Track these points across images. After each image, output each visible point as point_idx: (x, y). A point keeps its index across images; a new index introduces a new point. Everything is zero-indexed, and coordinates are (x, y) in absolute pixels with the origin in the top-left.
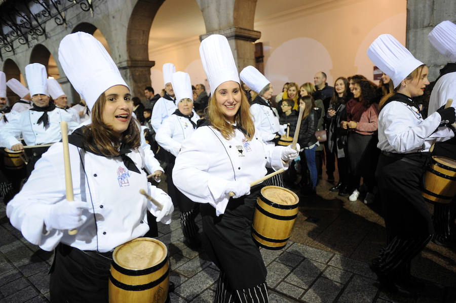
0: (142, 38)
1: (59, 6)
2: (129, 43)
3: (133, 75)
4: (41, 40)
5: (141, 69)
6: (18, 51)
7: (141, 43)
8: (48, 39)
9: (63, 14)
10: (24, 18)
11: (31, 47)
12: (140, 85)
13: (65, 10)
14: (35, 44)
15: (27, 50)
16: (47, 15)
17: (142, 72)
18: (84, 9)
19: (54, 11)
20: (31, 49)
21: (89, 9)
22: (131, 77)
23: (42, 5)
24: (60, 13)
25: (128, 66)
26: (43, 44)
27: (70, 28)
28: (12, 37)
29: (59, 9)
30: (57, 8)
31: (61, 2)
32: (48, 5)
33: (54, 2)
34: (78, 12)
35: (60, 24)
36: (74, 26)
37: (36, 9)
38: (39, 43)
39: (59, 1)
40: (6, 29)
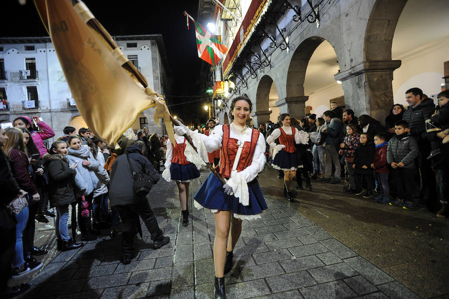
0: (385, 31)
1: (284, 33)
2: (368, 40)
3: (369, 81)
4: (267, 71)
5: (380, 73)
6: (250, 85)
7: (383, 39)
8: (272, 69)
9: (287, 40)
10: (256, 57)
12: (378, 93)
13: (289, 35)
14: (262, 77)
15: (255, 83)
16: (273, 46)
17: (381, 76)
18: (310, 20)
19: (280, 40)
20: (259, 81)
21: (315, 21)
22: (366, 84)
23: (270, 38)
24: (284, 40)
25: (365, 70)
26: (268, 74)
27: (292, 50)
28: (248, 76)
29: (284, 36)
30: (283, 36)
31: (287, 28)
32: (274, 37)
33: (281, 31)
34: (302, 30)
35: (284, 49)
36: (297, 47)
37: (266, 44)
38: (265, 74)
39: (285, 29)
40: (245, 71)
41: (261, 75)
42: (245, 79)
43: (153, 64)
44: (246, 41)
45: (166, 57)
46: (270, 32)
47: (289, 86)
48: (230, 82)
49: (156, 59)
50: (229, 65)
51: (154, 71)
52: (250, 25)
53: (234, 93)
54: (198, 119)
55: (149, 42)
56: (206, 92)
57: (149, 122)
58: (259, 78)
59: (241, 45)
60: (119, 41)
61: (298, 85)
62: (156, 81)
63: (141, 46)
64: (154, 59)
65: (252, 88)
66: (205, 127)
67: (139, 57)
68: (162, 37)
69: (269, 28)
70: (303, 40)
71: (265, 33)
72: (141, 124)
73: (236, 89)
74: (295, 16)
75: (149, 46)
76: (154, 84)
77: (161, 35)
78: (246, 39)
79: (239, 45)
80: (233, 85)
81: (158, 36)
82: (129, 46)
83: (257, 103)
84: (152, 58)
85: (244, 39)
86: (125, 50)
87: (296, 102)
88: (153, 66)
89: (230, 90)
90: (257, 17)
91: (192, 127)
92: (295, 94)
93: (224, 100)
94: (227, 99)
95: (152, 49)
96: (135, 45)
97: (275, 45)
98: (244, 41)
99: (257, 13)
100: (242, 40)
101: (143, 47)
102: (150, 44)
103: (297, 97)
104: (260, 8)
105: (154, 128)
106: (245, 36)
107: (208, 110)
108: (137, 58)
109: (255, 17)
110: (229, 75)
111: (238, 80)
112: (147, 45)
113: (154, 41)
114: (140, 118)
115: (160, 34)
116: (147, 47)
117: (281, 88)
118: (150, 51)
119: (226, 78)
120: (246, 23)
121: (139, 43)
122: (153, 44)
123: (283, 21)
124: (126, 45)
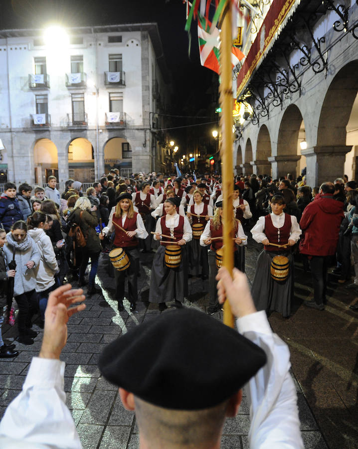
1: (322, 44)
4: (295, 98)
6: (272, 114)
8: (302, 96)
9: (325, 56)
10: (282, 73)
11: (284, 109)
13: (330, 48)
14: (288, 105)
15: (279, 113)
16: (306, 62)
19: (315, 55)
20: (284, 111)
23: (302, 50)
24: (321, 56)
26: (296, 103)
27: (331, 74)
28: (270, 100)
29: (322, 51)
30: (319, 50)
31: (327, 38)
32: (309, 48)
33: (317, 41)
34: (348, 45)
35: (319, 72)
36: (337, 71)
37: (296, 58)
38: (292, 102)
39: (324, 38)
40: (267, 92)
41: (287, 103)
42: (266, 103)
43: (142, 67)
44: (267, 51)
45: (162, 55)
46: (303, 40)
47: (322, 127)
48: (246, 103)
49: (148, 59)
50: (244, 81)
51: (144, 78)
52: (274, 28)
53: (252, 120)
54: (205, 147)
55: (138, 35)
56: (215, 111)
57: (133, 151)
58: (284, 106)
59: (260, 54)
60: (97, 34)
61: (338, 127)
62: (146, 93)
63: (128, 40)
64: (144, 60)
65: (274, 120)
66: (213, 159)
67: (123, 57)
68: (157, 27)
69: (302, 33)
70: (347, 62)
71: (294, 41)
72: (123, 151)
73: (255, 115)
74: (338, 22)
75: (138, 40)
76: (143, 97)
77: (155, 24)
78: (266, 47)
79: (258, 54)
80: (250, 110)
81: (152, 25)
82: (112, 40)
83: (279, 142)
84: (142, 59)
85: (265, 47)
86: (106, 46)
87: (332, 154)
88: (142, 70)
89: (246, 116)
90: (283, 16)
91: (197, 155)
92: (331, 141)
93: (237, 128)
94: (243, 126)
95: (142, 45)
96: (119, 40)
97: (309, 61)
98: (264, 50)
99: (283, 10)
100: (262, 47)
101: (129, 43)
102: (139, 37)
103: (333, 147)
104: (287, 4)
105: (139, 159)
106: (267, 43)
107: (218, 137)
108: (121, 58)
109: (280, 17)
110: (245, 93)
111: (257, 103)
112: (135, 39)
113: (146, 33)
114: (123, 144)
115: (155, 22)
116: (135, 42)
117: (311, 130)
118: (139, 48)
119: (240, 99)
120: (269, 22)
121: (125, 35)
122: (144, 37)
123: (323, 23)
124: (107, 39)
